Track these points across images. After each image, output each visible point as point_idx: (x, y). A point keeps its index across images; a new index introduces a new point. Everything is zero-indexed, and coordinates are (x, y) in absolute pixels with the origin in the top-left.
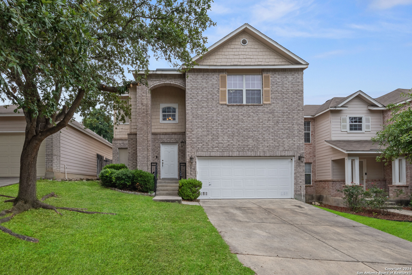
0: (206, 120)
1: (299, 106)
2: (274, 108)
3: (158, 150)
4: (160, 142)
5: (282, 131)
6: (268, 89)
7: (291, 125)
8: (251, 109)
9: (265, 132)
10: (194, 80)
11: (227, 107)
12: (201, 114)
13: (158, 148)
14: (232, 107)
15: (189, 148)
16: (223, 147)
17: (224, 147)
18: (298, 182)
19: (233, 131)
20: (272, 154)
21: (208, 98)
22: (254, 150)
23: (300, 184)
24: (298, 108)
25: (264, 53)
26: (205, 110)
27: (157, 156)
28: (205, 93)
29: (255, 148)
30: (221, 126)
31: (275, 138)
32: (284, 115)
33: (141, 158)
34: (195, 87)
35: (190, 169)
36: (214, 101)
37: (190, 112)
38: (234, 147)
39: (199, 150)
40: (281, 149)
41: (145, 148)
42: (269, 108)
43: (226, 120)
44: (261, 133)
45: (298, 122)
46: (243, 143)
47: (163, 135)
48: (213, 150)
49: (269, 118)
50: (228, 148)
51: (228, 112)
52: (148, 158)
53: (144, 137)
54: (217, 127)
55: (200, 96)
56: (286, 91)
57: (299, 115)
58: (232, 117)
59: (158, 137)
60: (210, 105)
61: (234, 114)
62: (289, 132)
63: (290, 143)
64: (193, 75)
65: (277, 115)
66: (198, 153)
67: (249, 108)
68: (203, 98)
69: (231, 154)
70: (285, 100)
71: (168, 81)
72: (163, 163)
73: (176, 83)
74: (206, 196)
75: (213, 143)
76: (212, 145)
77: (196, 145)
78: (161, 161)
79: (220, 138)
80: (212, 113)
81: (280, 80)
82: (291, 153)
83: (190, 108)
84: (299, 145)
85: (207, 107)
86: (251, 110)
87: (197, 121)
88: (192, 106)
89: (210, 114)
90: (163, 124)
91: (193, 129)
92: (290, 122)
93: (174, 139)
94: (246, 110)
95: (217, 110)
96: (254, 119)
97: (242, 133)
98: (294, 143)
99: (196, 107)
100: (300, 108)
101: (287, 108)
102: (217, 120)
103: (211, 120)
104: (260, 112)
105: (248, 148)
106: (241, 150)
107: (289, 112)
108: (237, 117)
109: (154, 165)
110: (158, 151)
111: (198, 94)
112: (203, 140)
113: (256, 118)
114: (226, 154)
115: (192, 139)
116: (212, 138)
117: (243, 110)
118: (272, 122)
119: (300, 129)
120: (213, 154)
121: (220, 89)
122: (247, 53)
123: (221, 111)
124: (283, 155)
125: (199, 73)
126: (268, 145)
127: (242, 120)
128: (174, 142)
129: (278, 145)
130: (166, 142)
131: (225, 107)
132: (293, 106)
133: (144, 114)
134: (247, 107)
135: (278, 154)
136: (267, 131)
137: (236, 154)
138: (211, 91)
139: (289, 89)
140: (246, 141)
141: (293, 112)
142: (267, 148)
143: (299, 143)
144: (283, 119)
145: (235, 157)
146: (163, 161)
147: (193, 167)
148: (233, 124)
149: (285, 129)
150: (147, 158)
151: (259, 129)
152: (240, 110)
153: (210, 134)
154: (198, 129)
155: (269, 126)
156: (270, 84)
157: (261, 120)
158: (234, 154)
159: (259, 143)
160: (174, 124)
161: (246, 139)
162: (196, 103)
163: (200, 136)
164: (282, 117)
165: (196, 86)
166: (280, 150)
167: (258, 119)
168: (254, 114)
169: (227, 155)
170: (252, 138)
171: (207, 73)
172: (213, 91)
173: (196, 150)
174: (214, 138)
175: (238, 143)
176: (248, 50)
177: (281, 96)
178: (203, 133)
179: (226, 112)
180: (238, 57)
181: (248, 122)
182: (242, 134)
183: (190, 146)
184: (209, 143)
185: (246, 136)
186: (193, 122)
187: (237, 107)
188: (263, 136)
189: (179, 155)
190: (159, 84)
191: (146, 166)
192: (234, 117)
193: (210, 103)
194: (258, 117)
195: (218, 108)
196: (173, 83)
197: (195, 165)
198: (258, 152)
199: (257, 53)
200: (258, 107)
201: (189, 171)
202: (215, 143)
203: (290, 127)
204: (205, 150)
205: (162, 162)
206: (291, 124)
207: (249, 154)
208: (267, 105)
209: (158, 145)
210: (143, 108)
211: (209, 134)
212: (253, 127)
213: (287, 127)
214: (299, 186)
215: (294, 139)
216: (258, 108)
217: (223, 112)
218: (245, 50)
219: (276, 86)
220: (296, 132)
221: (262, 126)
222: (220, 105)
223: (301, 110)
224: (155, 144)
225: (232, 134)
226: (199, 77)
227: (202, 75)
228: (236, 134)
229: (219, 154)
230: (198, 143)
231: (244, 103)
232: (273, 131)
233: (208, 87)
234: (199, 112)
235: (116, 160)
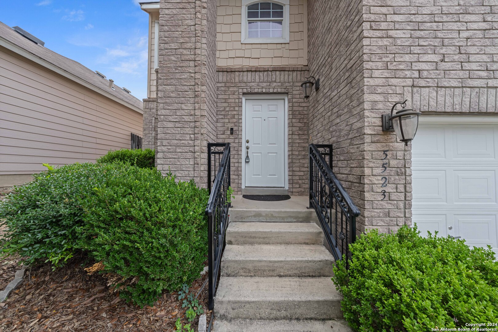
3: (235, 113)
4: (240, 90)
15: (376, 73)
27: (232, 129)
33: (170, 125)
35: (378, 171)
39: (422, 83)
41: (186, 88)
47: (249, 74)
48: (491, 83)
52: (198, 124)
53: (185, 52)
66: (417, 97)
72: (248, 148)
77: (407, 58)
78: (243, 141)
90: (250, 47)
93: (279, 84)
109: (219, 153)
112: (440, 34)
115: (391, 33)
128: (279, 90)
130: (256, 90)
146: (248, 142)
147: (393, 163)
150: (192, 124)
160: (279, 46)
173: (409, 82)
183: (380, 65)
191: (189, 155)
197: (407, 151)
201: (378, 180)
204: (454, 83)
205: (247, 144)
230: (416, 50)
235: (150, 143)
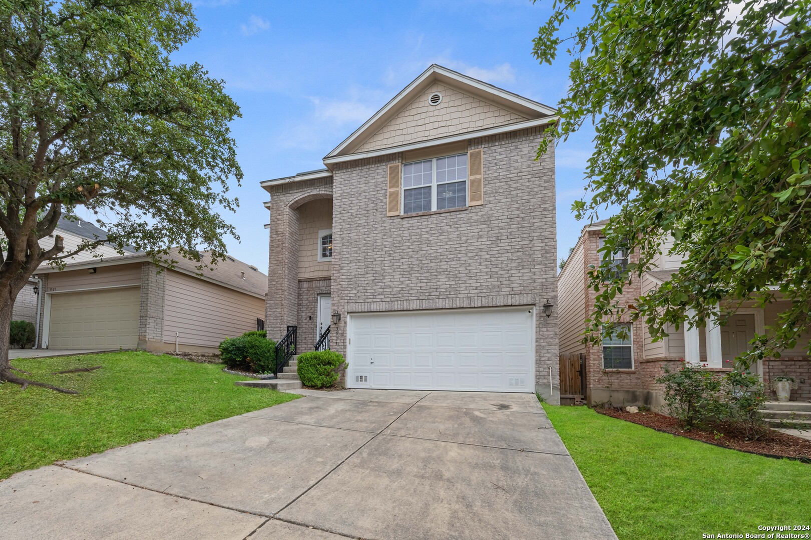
0: (364, 248)
1: (544, 202)
2: (491, 212)
4: (316, 292)
5: (507, 255)
6: (479, 176)
7: (528, 242)
8: (445, 219)
9: (472, 261)
10: (346, 182)
11: (400, 220)
12: (356, 237)
13: (313, 304)
14: (410, 219)
15: (335, 299)
16: (392, 293)
17: (394, 293)
18: (543, 359)
19: (410, 263)
20: (485, 302)
21: (368, 209)
22: (449, 296)
23: (548, 362)
24: (542, 206)
25: (473, 112)
26: (362, 231)
27: (310, 317)
28: (364, 200)
29: (452, 293)
30: (390, 255)
31: (493, 270)
32: (511, 223)
33: (272, 318)
34: (347, 193)
35: (335, 335)
36: (378, 213)
37: (337, 236)
38: (411, 292)
39: (350, 301)
40: (505, 290)
41: (278, 302)
42: (480, 214)
43: (398, 245)
44: (463, 262)
45: (543, 234)
46: (429, 284)
47: (321, 282)
48: (374, 300)
49: (480, 233)
50: (400, 295)
51: (403, 229)
52: (283, 318)
53: (278, 285)
54: (382, 259)
55: (356, 208)
56: (516, 175)
57: (546, 220)
58: (409, 238)
59: (314, 284)
60: (372, 220)
61: (413, 231)
62: (524, 257)
63: (524, 278)
64: (345, 174)
65: (496, 225)
66: (349, 307)
67: (441, 218)
68: (360, 210)
69: (406, 306)
70: (515, 192)
71: (315, 190)
72: (321, 328)
73: (328, 193)
74: (365, 383)
75: (375, 288)
76: (373, 291)
77: (346, 292)
79: (386, 278)
80: (374, 235)
81: (504, 156)
82: (527, 299)
83: (339, 230)
84: (544, 280)
85: (366, 224)
86: (445, 221)
87: (349, 250)
88: (341, 227)
89: (370, 236)
90: (323, 264)
91: (341, 265)
92: (525, 236)
94: (435, 222)
95: (383, 228)
96: (450, 237)
97: (427, 265)
98: (535, 277)
99: (349, 226)
100: (547, 206)
101: (518, 209)
102: (383, 246)
103: (373, 247)
104: (461, 222)
105: (438, 294)
106: (423, 297)
107: (523, 215)
108: (418, 237)
110: (313, 309)
111: (351, 205)
112: (358, 283)
113: (454, 236)
114: (397, 306)
115: (341, 283)
116: (373, 278)
117: (430, 223)
118: (485, 240)
119: (547, 248)
120: (374, 307)
121: (389, 190)
122: (440, 118)
123: (390, 229)
124: (510, 304)
125: (355, 169)
126: (479, 285)
127: (428, 242)
129: (499, 283)
131: (397, 220)
132: (532, 204)
133: (279, 249)
134: (438, 215)
135: (500, 301)
136: (477, 258)
137: (415, 305)
138: (373, 196)
139: (523, 170)
140: (434, 281)
141: (532, 214)
142: (476, 291)
143: (544, 277)
144: (509, 231)
145: (413, 310)
147: (340, 331)
148: (410, 250)
149: (513, 251)
150: (280, 318)
151: (459, 256)
152: (424, 223)
153: (371, 272)
154: (351, 265)
155: (480, 247)
156: (482, 166)
157: (463, 239)
158: (412, 306)
159: (460, 282)
161: (434, 277)
162: (349, 220)
163: (353, 277)
164: (507, 227)
165: (349, 190)
166: (502, 293)
167: (459, 236)
168: (451, 228)
169: (400, 308)
170: (446, 273)
171: (368, 167)
172: (377, 195)
173: (346, 301)
174: (377, 278)
175: (420, 285)
176: (443, 112)
177: (506, 187)
178: (359, 270)
179: (398, 229)
180: (423, 128)
181: (439, 244)
182: (426, 267)
183: (336, 295)
184: (368, 288)
185: (434, 271)
186: (342, 253)
187: (419, 218)
188: (468, 268)
190: (301, 197)
191: (279, 332)
192: (413, 237)
193: (370, 217)
194: (458, 233)
195: (385, 225)
196: (323, 192)
197: (345, 327)
198: (458, 299)
199: (459, 115)
200: (458, 213)
201: (335, 338)
202: (379, 287)
203: (525, 246)
204: (361, 301)
206: (526, 239)
207: (440, 304)
208: (477, 207)
209: (313, 299)
210: (277, 238)
211: (369, 272)
212: (447, 253)
213: (517, 247)
214: (546, 366)
215: (533, 270)
216: (458, 216)
217: (394, 230)
218: (436, 113)
219: (495, 168)
220: (538, 255)
221: (465, 248)
222: (388, 219)
223: (551, 208)
224: (308, 297)
225: (408, 270)
226: (355, 175)
227: (359, 171)
228: (416, 269)
229: (384, 306)
230: (349, 289)
231: (434, 208)
232: (488, 256)
233: (369, 190)
234: (354, 234)
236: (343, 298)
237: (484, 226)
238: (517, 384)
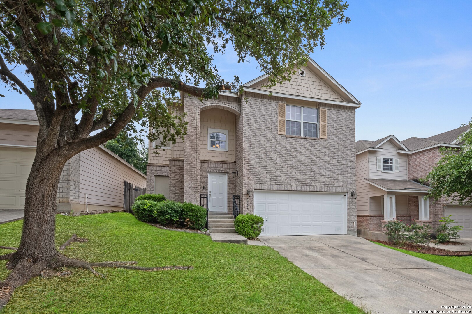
0: (264, 150)
1: (351, 144)
2: (330, 144)
3: (205, 180)
4: (207, 171)
5: (337, 167)
6: (325, 124)
7: (345, 162)
9: (321, 167)
10: (252, 106)
11: (285, 138)
12: (259, 143)
13: (206, 178)
14: (291, 138)
15: (246, 180)
16: (282, 180)
17: (283, 180)
18: (351, 218)
19: (291, 164)
20: (328, 189)
21: (266, 126)
22: (311, 185)
23: (353, 220)
24: (351, 145)
25: (320, 87)
26: (263, 139)
27: (204, 187)
28: (264, 121)
29: (313, 183)
30: (280, 157)
31: (331, 173)
32: (338, 151)
33: (188, 188)
34: (253, 113)
35: (246, 203)
36: (272, 131)
37: (247, 139)
38: (292, 180)
39: (256, 182)
40: (336, 184)
42: (325, 143)
43: (284, 152)
44: (318, 167)
45: (351, 159)
46: (301, 177)
47: (211, 164)
48: (271, 183)
49: (325, 153)
50: (286, 182)
51: (287, 143)
52: (197, 188)
53: (193, 165)
54: (276, 159)
55: (258, 124)
56: (340, 127)
57: (352, 152)
58: (290, 149)
59: (206, 165)
60: (269, 134)
61: (293, 146)
62: (343, 169)
63: (344, 179)
64: (251, 100)
65: (332, 151)
66: (255, 186)
67: (307, 142)
68: (261, 126)
69: (289, 188)
70: (340, 136)
71: (221, 103)
72: (210, 195)
73: (230, 107)
74: (263, 232)
75: (271, 175)
76: (270, 177)
77: (253, 176)
78: (209, 192)
79: (278, 170)
80: (270, 144)
81: (336, 116)
82: (345, 190)
83: (248, 136)
84: (351, 181)
85: (265, 136)
86: (309, 143)
87: (255, 150)
88: (249, 134)
89: (268, 143)
90: (211, 151)
91: (250, 159)
92: (344, 158)
93: (224, 169)
94: (304, 143)
95: (276, 140)
96: (311, 152)
97: (300, 166)
98: (348, 179)
99: (254, 135)
100: (352, 146)
101: (341, 145)
102: (276, 151)
103: (270, 151)
104: (317, 146)
105: (306, 183)
106: (299, 184)
107: (343, 148)
108: (295, 149)
110: (206, 182)
111: (256, 121)
112: (261, 171)
113: (313, 152)
114: (284, 188)
115: (250, 170)
116: (270, 170)
117: (301, 143)
118: (328, 157)
119: (352, 166)
120: (271, 187)
121: (279, 118)
122: (304, 85)
123: (280, 142)
124: (338, 191)
125: (258, 99)
126: (325, 180)
127: (300, 153)
128: (224, 171)
129: (334, 180)
130: (214, 171)
131: (284, 138)
132: (346, 143)
133: (193, 138)
134: (305, 140)
135: (334, 189)
136: (324, 166)
137: (294, 188)
138: (269, 119)
139: (343, 126)
140: (304, 175)
141: (347, 149)
142: (324, 183)
143: (351, 179)
144: (338, 155)
145: (293, 191)
147: (250, 201)
148: (291, 156)
149: (339, 165)
150: (195, 188)
151: (316, 164)
152: (298, 142)
153: (269, 166)
154: (256, 159)
155: (325, 161)
156: (327, 119)
157: (318, 155)
158: (292, 188)
159: (317, 178)
160: (224, 152)
161: (304, 173)
162: (254, 131)
163: (258, 167)
164: (337, 153)
165: (254, 112)
166: (335, 186)
167: (316, 153)
168: (312, 148)
169: (286, 189)
170: (310, 172)
171: (266, 100)
172: (272, 119)
173: (253, 182)
174: (273, 170)
175: (296, 177)
176: (306, 82)
177: (336, 132)
178: (261, 164)
179: (284, 143)
180: (296, 87)
181: (306, 155)
182: (300, 167)
183: (247, 178)
184: (267, 175)
185: (304, 170)
186: (250, 151)
187: (296, 139)
188: (320, 171)
189: (229, 186)
190: (210, 105)
191: (194, 198)
192: (293, 149)
193: (268, 132)
194: (315, 151)
195: (277, 138)
196: (227, 106)
197: (253, 198)
198: (315, 187)
199: (314, 87)
200: (315, 140)
201: (246, 205)
202: (274, 176)
203: (344, 164)
204: (263, 183)
205: (210, 193)
206: (344, 160)
207: (307, 188)
208: (324, 140)
209: (206, 175)
210: (191, 130)
211: (267, 166)
212: (310, 161)
213: (341, 163)
214: (352, 222)
215: (347, 176)
216: (315, 142)
217: (282, 143)
218: (303, 81)
219: (331, 121)
220: (349, 169)
221: (319, 160)
222: (278, 135)
223: (354, 147)
225: (290, 167)
226: (258, 103)
227: (260, 101)
228: (295, 168)
229: (277, 187)
230: (255, 174)
231: (302, 135)
232: (329, 166)
233: (267, 115)
234: (257, 140)
235: (151, 190)
236: (251, 180)
237: (327, 150)
238: (338, 230)
